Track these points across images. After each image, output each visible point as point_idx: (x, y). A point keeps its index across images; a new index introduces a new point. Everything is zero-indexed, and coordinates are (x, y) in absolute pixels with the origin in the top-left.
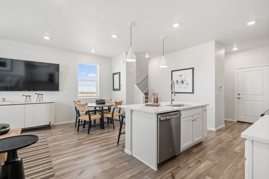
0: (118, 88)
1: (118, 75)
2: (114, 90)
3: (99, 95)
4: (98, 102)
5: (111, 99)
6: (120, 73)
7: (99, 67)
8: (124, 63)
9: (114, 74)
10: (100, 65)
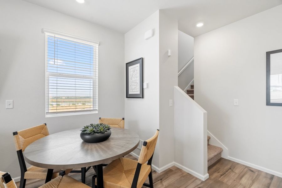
0: (139, 93)
1: (137, 66)
2: (128, 96)
3: (97, 108)
4: (87, 137)
5: (123, 119)
6: (142, 59)
7: (97, 49)
8: (153, 34)
9: (128, 65)
10: (99, 45)
